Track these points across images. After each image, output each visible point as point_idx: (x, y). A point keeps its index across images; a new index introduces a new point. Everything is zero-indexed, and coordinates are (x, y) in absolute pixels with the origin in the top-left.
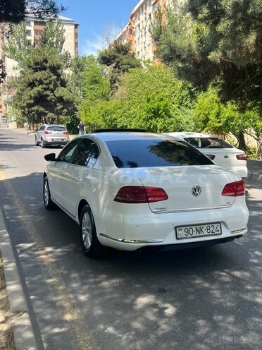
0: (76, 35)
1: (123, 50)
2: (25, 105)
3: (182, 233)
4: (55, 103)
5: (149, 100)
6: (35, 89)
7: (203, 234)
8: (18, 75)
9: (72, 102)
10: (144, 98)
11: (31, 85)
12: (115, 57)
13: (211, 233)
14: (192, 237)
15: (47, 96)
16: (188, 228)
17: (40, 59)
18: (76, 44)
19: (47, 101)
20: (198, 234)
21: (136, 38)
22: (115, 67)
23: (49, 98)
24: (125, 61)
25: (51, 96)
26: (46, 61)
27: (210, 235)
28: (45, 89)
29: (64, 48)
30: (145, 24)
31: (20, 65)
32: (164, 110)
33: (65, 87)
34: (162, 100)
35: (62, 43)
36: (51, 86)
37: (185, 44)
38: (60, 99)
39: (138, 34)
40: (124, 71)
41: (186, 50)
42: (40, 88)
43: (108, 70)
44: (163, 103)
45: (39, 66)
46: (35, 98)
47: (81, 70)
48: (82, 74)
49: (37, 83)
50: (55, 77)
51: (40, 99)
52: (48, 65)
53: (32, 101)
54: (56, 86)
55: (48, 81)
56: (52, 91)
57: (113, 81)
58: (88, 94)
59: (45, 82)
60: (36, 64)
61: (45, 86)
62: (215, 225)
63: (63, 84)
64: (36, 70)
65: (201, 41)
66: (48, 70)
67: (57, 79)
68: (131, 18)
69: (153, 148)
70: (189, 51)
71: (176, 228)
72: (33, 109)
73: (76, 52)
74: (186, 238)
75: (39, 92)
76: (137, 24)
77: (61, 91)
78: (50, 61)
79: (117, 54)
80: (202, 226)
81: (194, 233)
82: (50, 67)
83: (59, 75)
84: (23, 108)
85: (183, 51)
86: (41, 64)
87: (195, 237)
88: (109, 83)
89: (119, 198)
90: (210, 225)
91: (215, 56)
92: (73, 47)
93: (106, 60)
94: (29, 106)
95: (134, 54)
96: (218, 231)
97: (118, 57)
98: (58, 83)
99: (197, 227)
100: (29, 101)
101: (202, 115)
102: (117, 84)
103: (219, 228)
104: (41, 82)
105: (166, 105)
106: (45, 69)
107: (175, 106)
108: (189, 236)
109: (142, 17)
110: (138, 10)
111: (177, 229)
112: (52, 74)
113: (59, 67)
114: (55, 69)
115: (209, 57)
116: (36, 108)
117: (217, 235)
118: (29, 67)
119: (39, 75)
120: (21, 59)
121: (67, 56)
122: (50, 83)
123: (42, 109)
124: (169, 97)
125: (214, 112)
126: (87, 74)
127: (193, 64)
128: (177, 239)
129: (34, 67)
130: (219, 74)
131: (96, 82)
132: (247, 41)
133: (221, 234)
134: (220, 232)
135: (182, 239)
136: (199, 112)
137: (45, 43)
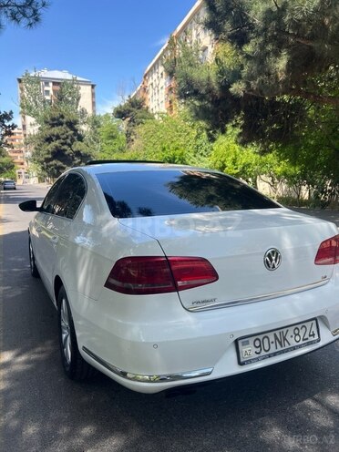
0: (93, 94)
1: (137, 104)
2: (43, 159)
3: (248, 350)
4: (73, 158)
5: (164, 149)
6: (53, 144)
7: (287, 346)
8: (36, 132)
9: (90, 156)
10: (159, 147)
11: (49, 140)
12: (130, 111)
13: (301, 342)
14: (270, 356)
15: (65, 150)
16: (261, 337)
17: (57, 115)
18: (94, 103)
19: (64, 155)
20: (279, 349)
21: (149, 96)
22: (130, 121)
23: (66, 153)
24: (139, 115)
25: (69, 151)
26: (62, 117)
27: (300, 347)
28: (63, 144)
29: (80, 104)
30: (157, 82)
31: (37, 121)
32: (180, 159)
33: (82, 141)
34: (177, 149)
35: (78, 100)
36: (69, 141)
37: (203, 76)
38: (78, 154)
39: (151, 91)
40: (138, 124)
41: (204, 83)
42: (57, 143)
43: (123, 125)
44: (178, 152)
45: (55, 122)
46: (53, 153)
47: (99, 127)
48: (99, 130)
49: (54, 138)
50: (72, 132)
51: (58, 154)
52: (65, 120)
53: (50, 156)
54: (73, 140)
55: (65, 136)
56: (70, 145)
57: (128, 134)
58: (105, 148)
59: (62, 137)
60: (53, 119)
61: (62, 141)
62: (308, 325)
63: (80, 138)
64: (53, 126)
65: (222, 72)
66: (65, 125)
67: (74, 134)
68: (145, 77)
69: (173, 186)
70: (208, 84)
71: (236, 342)
72: (51, 163)
73: (94, 111)
74: (257, 360)
75: (57, 147)
76: (150, 82)
77: (78, 146)
78: (66, 117)
79: (131, 109)
80: (285, 330)
81: (273, 346)
82: (67, 123)
83: (76, 131)
84: (42, 163)
85: (201, 85)
86: (58, 120)
87: (275, 354)
88: (124, 136)
89: (113, 281)
90: (299, 326)
91: (237, 88)
92: (91, 106)
93: (121, 114)
94: (47, 160)
95: (148, 108)
96: (313, 335)
97: (132, 112)
98: (75, 138)
99: (277, 333)
100: (47, 156)
101: (218, 162)
102: (132, 137)
103: (314, 329)
104: (58, 137)
105: (182, 154)
106: (61, 124)
107: (191, 155)
108: (263, 353)
109: (155, 76)
110: (151, 70)
111: (240, 342)
112: (68, 130)
113: (76, 122)
114: (72, 125)
115: (231, 89)
116: (54, 162)
117: (311, 343)
118: (46, 122)
119: (56, 130)
120: (38, 115)
121: (83, 112)
122: (67, 138)
123: (60, 163)
124: (184, 146)
125: (230, 158)
126: (104, 130)
127: (212, 102)
128: (241, 364)
129: (51, 122)
130: (238, 114)
131: (113, 137)
132: (277, 66)
133: (319, 341)
134: (316, 337)
135: (249, 362)
136: (215, 159)
137: (61, 100)
